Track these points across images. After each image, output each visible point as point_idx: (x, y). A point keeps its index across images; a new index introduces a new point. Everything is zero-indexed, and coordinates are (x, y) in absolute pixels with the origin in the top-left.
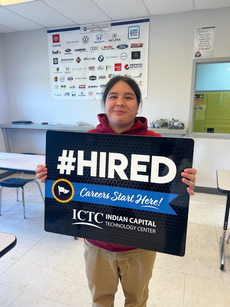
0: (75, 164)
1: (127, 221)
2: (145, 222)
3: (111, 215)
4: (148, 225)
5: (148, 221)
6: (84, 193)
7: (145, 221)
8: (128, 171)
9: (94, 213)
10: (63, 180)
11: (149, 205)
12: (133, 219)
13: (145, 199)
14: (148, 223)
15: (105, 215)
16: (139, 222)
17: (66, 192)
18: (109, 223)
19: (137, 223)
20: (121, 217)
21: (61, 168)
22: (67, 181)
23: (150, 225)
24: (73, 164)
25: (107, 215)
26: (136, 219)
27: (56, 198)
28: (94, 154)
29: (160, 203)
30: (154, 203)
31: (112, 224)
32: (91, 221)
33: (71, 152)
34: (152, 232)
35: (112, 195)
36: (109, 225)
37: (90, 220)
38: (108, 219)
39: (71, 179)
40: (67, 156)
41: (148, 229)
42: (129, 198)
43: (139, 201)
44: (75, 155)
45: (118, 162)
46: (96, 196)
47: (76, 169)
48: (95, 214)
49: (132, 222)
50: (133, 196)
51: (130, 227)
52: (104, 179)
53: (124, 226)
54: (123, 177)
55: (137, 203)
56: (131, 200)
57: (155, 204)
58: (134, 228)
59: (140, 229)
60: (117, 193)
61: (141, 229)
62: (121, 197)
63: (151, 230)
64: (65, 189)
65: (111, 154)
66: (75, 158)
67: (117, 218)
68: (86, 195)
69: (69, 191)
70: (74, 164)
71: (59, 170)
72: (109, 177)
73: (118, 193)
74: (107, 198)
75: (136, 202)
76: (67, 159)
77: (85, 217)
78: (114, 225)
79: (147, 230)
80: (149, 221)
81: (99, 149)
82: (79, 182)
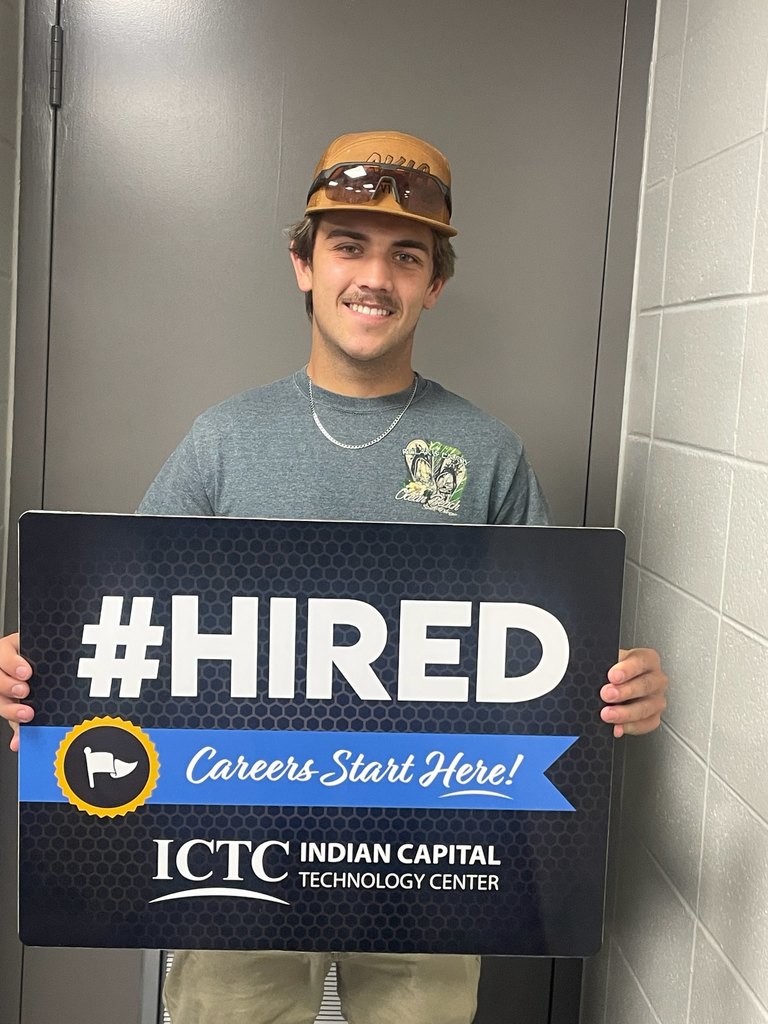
0: (161, 653)
1: (387, 859)
2: (458, 853)
3: (323, 845)
4: (472, 862)
5: (469, 847)
6: (204, 766)
7: (458, 847)
8: (387, 667)
9: (248, 844)
10: (108, 721)
11: (474, 785)
12: (410, 846)
13: (458, 767)
14: (469, 853)
15: (295, 848)
16: (436, 856)
17: (123, 769)
18: (315, 876)
19: (428, 861)
20: (363, 846)
21: (97, 673)
22: (127, 726)
23: (478, 862)
24: (151, 652)
25: (304, 845)
26: (423, 847)
27: (74, 800)
28: (244, 609)
29: (511, 775)
30: (491, 777)
31: (329, 880)
32: (237, 878)
33: (143, 605)
34: (486, 885)
35: (324, 765)
36: (315, 883)
37: (233, 874)
38: (311, 859)
39: (141, 717)
40: (125, 620)
41: (472, 877)
42: (396, 768)
43: (433, 775)
44: (162, 616)
45: (346, 635)
46: (257, 775)
47: (165, 671)
48: (254, 847)
49: (410, 861)
50: (411, 758)
51: (399, 881)
52: (291, 703)
53: (376, 880)
54: (370, 688)
55: (426, 784)
56: (401, 777)
57: (496, 779)
58: (415, 883)
59: (438, 882)
60: (346, 754)
61: (445, 881)
62: (360, 769)
63: (483, 879)
64: (114, 758)
65: (314, 604)
66: (162, 628)
67: (346, 852)
68: (212, 774)
69: (133, 766)
70: (157, 650)
71: (87, 682)
72: (310, 695)
73: (349, 754)
74: (304, 777)
75: (421, 780)
76: (123, 635)
77: (209, 865)
78: (336, 880)
79: (468, 880)
80: (473, 848)
81: (264, 585)
82: (178, 724)
